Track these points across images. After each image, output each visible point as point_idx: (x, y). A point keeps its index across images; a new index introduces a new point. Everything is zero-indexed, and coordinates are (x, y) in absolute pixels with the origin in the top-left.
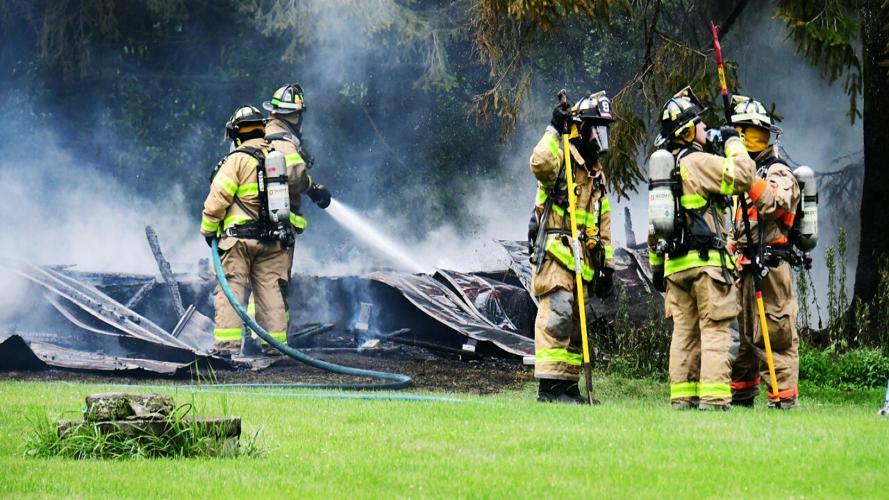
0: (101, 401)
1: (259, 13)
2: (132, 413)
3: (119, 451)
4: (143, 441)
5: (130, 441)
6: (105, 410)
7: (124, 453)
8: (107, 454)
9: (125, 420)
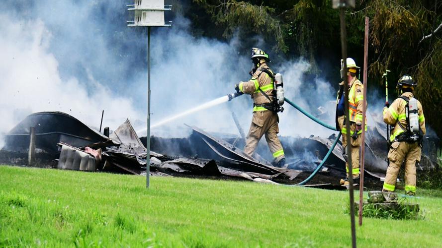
0: (374, 195)
1: (214, 14)
2: (385, 200)
3: (383, 216)
4: (391, 212)
5: (386, 212)
6: (376, 198)
7: (386, 217)
8: (378, 216)
9: (383, 203)
